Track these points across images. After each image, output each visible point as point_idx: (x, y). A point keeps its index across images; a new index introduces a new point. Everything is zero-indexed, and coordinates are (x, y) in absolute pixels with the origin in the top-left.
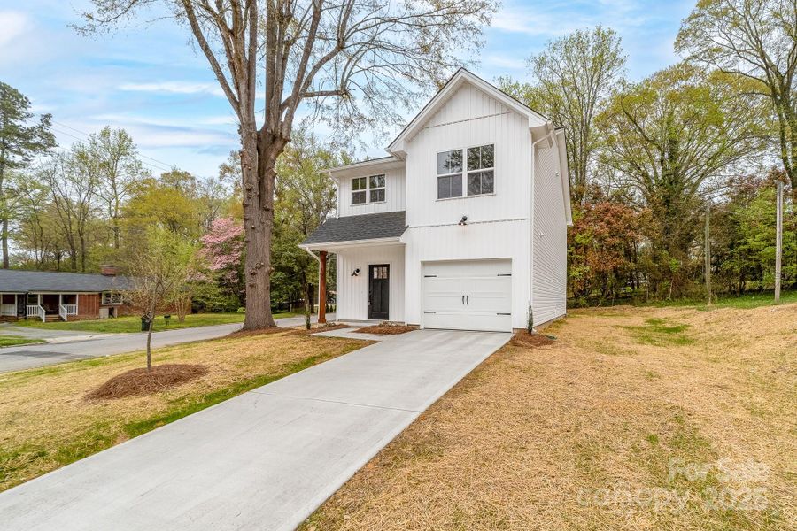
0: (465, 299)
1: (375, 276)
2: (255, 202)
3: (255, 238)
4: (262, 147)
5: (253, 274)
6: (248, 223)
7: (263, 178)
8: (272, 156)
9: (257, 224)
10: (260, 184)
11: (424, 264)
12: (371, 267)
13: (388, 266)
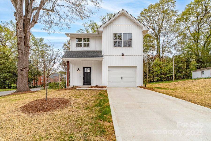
0: (122, 78)
1: (85, 71)
2: (23, 43)
3: (23, 57)
4: (25, 23)
5: (22, 70)
6: (20, 51)
7: (26, 35)
8: (30, 27)
9: (24, 52)
10: (24, 37)
11: (109, 67)
12: (84, 68)
13: (91, 68)
